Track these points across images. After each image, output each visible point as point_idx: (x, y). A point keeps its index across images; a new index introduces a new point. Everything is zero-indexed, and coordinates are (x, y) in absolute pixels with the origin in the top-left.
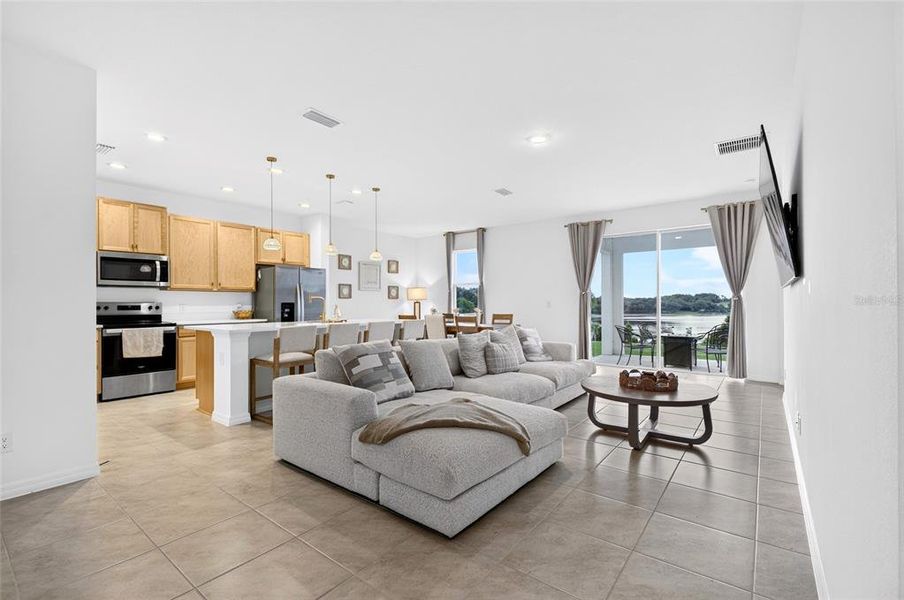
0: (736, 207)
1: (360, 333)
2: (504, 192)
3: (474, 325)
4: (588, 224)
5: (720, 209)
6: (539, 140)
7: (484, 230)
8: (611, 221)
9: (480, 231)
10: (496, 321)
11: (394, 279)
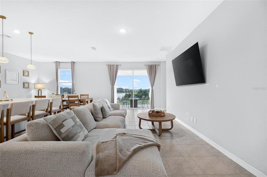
0: (152, 66)
1: (31, 106)
2: (94, 48)
3: (77, 99)
4: (114, 65)
5: (149, 66)
6: (123, 31)
7: (74, 63)
8: (121, 65)
9: (73, 63)
10: (81, 97)
11: (26, 79)
